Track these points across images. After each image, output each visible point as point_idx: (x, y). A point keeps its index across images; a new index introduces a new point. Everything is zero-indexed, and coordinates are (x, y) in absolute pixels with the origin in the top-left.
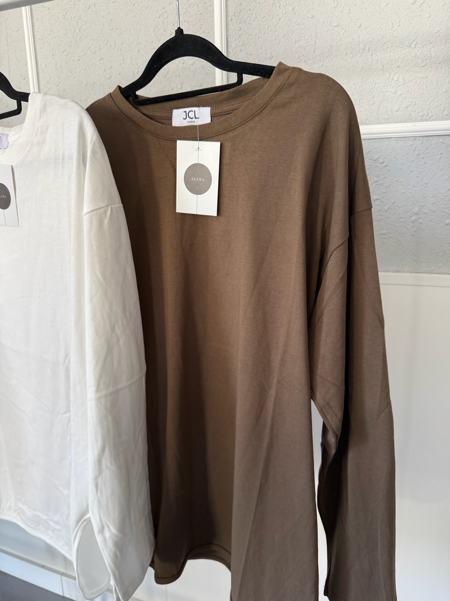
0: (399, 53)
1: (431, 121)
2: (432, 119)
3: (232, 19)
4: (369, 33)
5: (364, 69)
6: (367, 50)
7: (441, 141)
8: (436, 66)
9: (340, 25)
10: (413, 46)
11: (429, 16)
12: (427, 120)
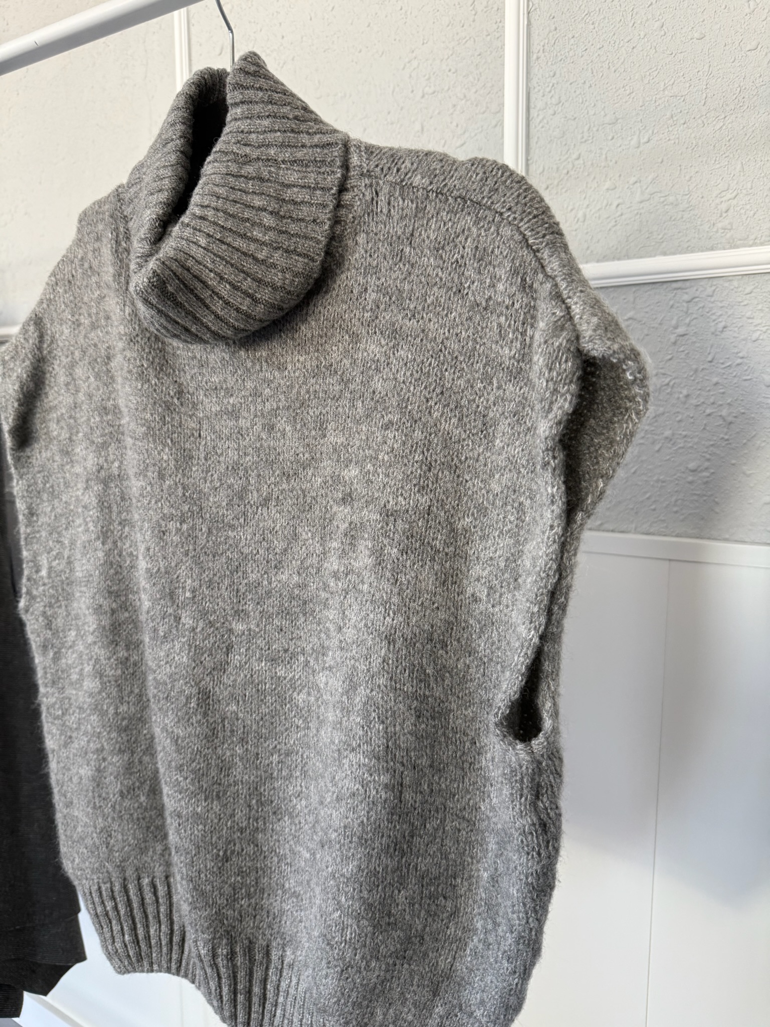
3: (538, 58)
9: (760, 47)
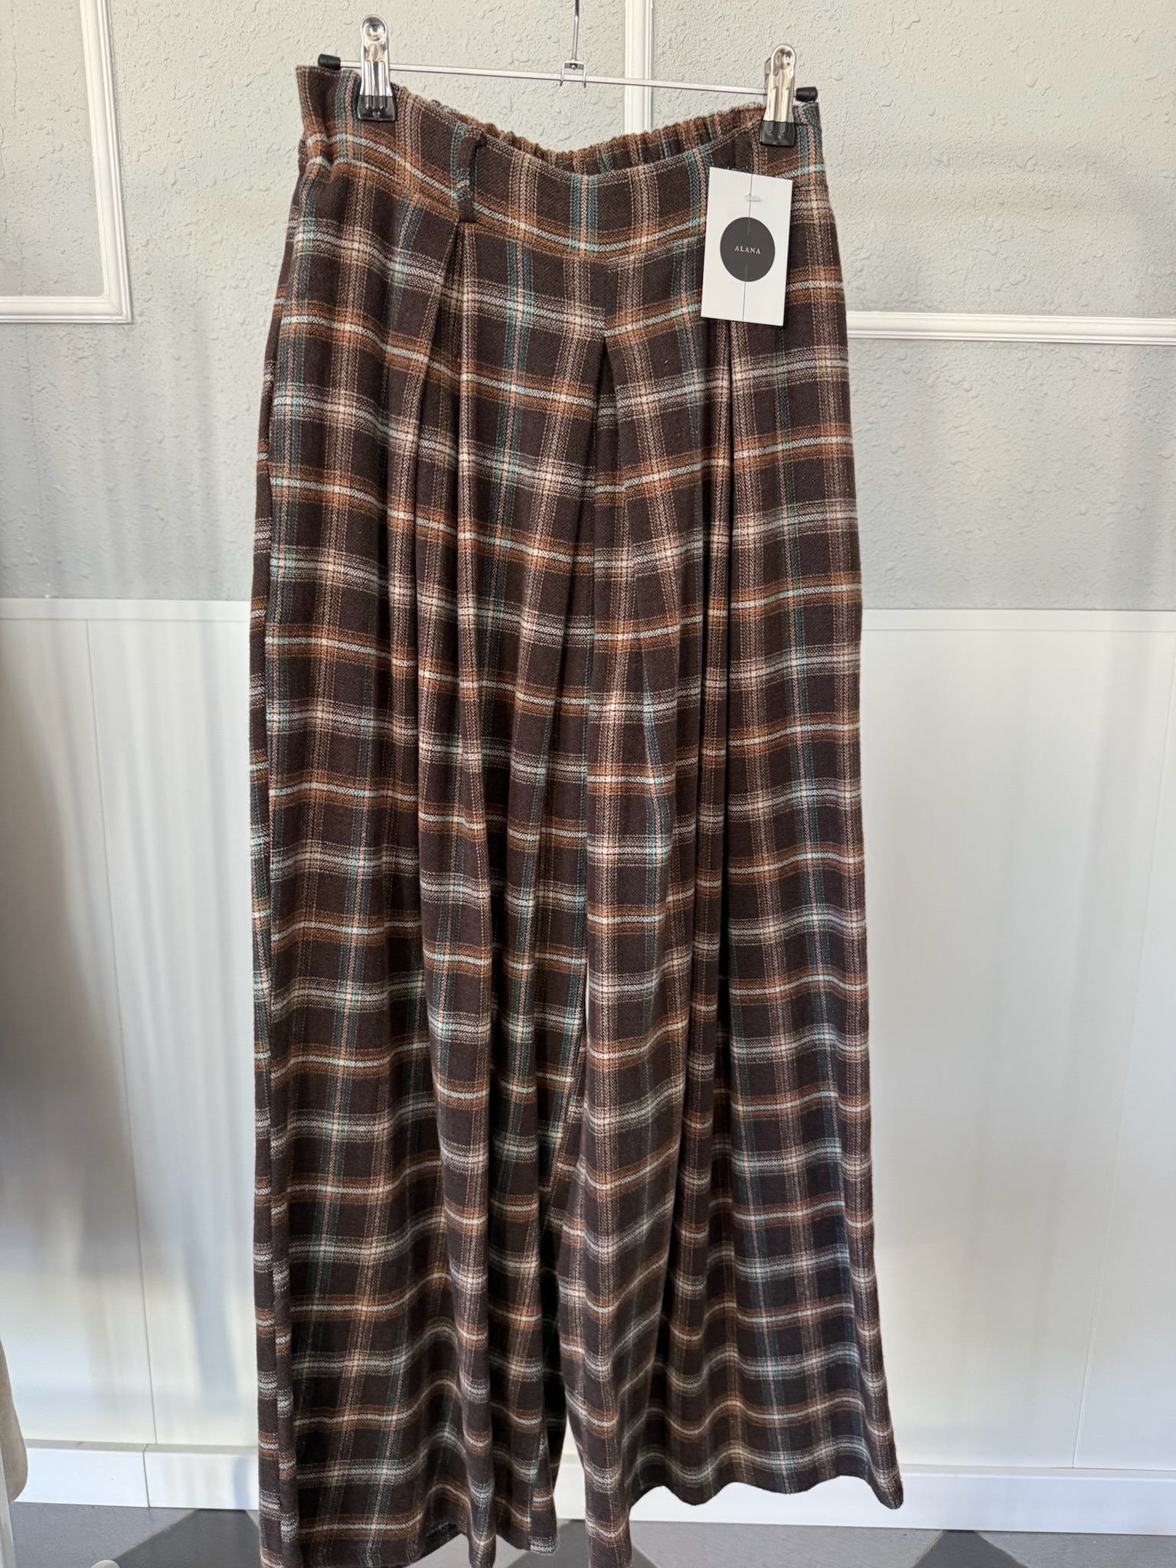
0: (1004, 176)
1: (1058, 314)
2: (1059, 310)
4: (949, 129)
5: (939, 201)
6: (946, 163)
7: (1075, 354)
8: (1069, 212)
9: (893, 105)
10: (1029, 166)
11: (1057, 114)
12: (1050, 313)
